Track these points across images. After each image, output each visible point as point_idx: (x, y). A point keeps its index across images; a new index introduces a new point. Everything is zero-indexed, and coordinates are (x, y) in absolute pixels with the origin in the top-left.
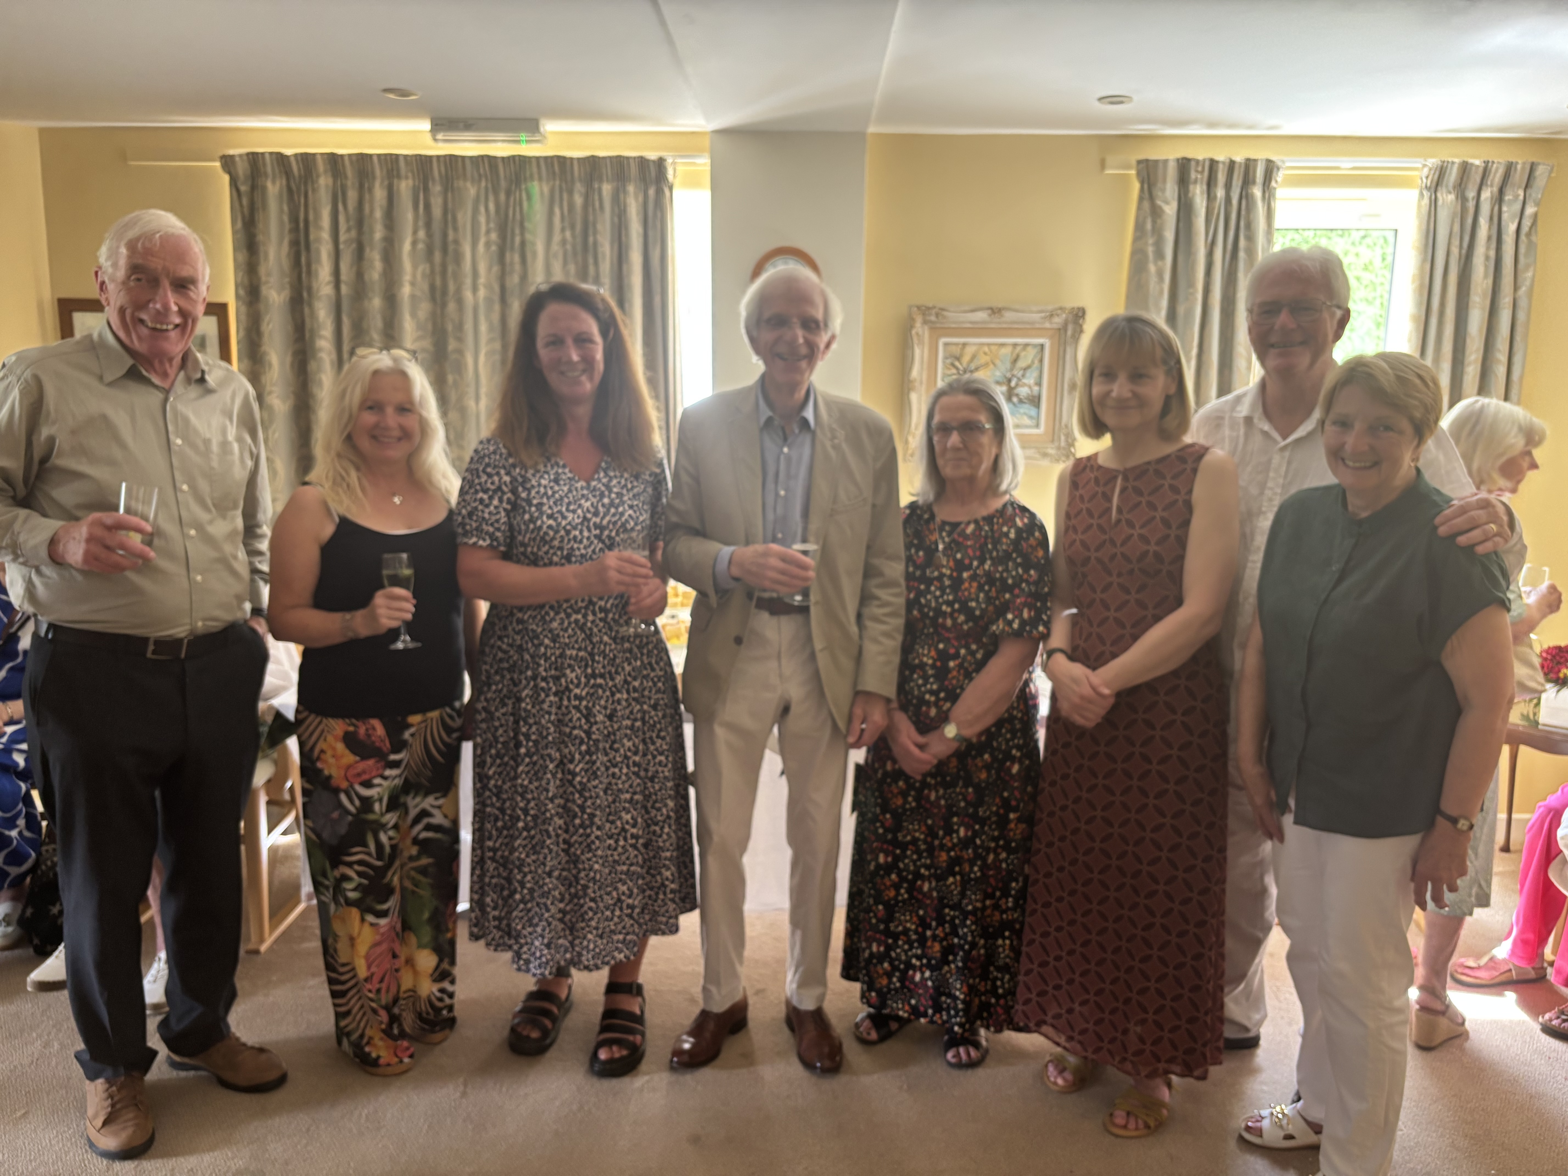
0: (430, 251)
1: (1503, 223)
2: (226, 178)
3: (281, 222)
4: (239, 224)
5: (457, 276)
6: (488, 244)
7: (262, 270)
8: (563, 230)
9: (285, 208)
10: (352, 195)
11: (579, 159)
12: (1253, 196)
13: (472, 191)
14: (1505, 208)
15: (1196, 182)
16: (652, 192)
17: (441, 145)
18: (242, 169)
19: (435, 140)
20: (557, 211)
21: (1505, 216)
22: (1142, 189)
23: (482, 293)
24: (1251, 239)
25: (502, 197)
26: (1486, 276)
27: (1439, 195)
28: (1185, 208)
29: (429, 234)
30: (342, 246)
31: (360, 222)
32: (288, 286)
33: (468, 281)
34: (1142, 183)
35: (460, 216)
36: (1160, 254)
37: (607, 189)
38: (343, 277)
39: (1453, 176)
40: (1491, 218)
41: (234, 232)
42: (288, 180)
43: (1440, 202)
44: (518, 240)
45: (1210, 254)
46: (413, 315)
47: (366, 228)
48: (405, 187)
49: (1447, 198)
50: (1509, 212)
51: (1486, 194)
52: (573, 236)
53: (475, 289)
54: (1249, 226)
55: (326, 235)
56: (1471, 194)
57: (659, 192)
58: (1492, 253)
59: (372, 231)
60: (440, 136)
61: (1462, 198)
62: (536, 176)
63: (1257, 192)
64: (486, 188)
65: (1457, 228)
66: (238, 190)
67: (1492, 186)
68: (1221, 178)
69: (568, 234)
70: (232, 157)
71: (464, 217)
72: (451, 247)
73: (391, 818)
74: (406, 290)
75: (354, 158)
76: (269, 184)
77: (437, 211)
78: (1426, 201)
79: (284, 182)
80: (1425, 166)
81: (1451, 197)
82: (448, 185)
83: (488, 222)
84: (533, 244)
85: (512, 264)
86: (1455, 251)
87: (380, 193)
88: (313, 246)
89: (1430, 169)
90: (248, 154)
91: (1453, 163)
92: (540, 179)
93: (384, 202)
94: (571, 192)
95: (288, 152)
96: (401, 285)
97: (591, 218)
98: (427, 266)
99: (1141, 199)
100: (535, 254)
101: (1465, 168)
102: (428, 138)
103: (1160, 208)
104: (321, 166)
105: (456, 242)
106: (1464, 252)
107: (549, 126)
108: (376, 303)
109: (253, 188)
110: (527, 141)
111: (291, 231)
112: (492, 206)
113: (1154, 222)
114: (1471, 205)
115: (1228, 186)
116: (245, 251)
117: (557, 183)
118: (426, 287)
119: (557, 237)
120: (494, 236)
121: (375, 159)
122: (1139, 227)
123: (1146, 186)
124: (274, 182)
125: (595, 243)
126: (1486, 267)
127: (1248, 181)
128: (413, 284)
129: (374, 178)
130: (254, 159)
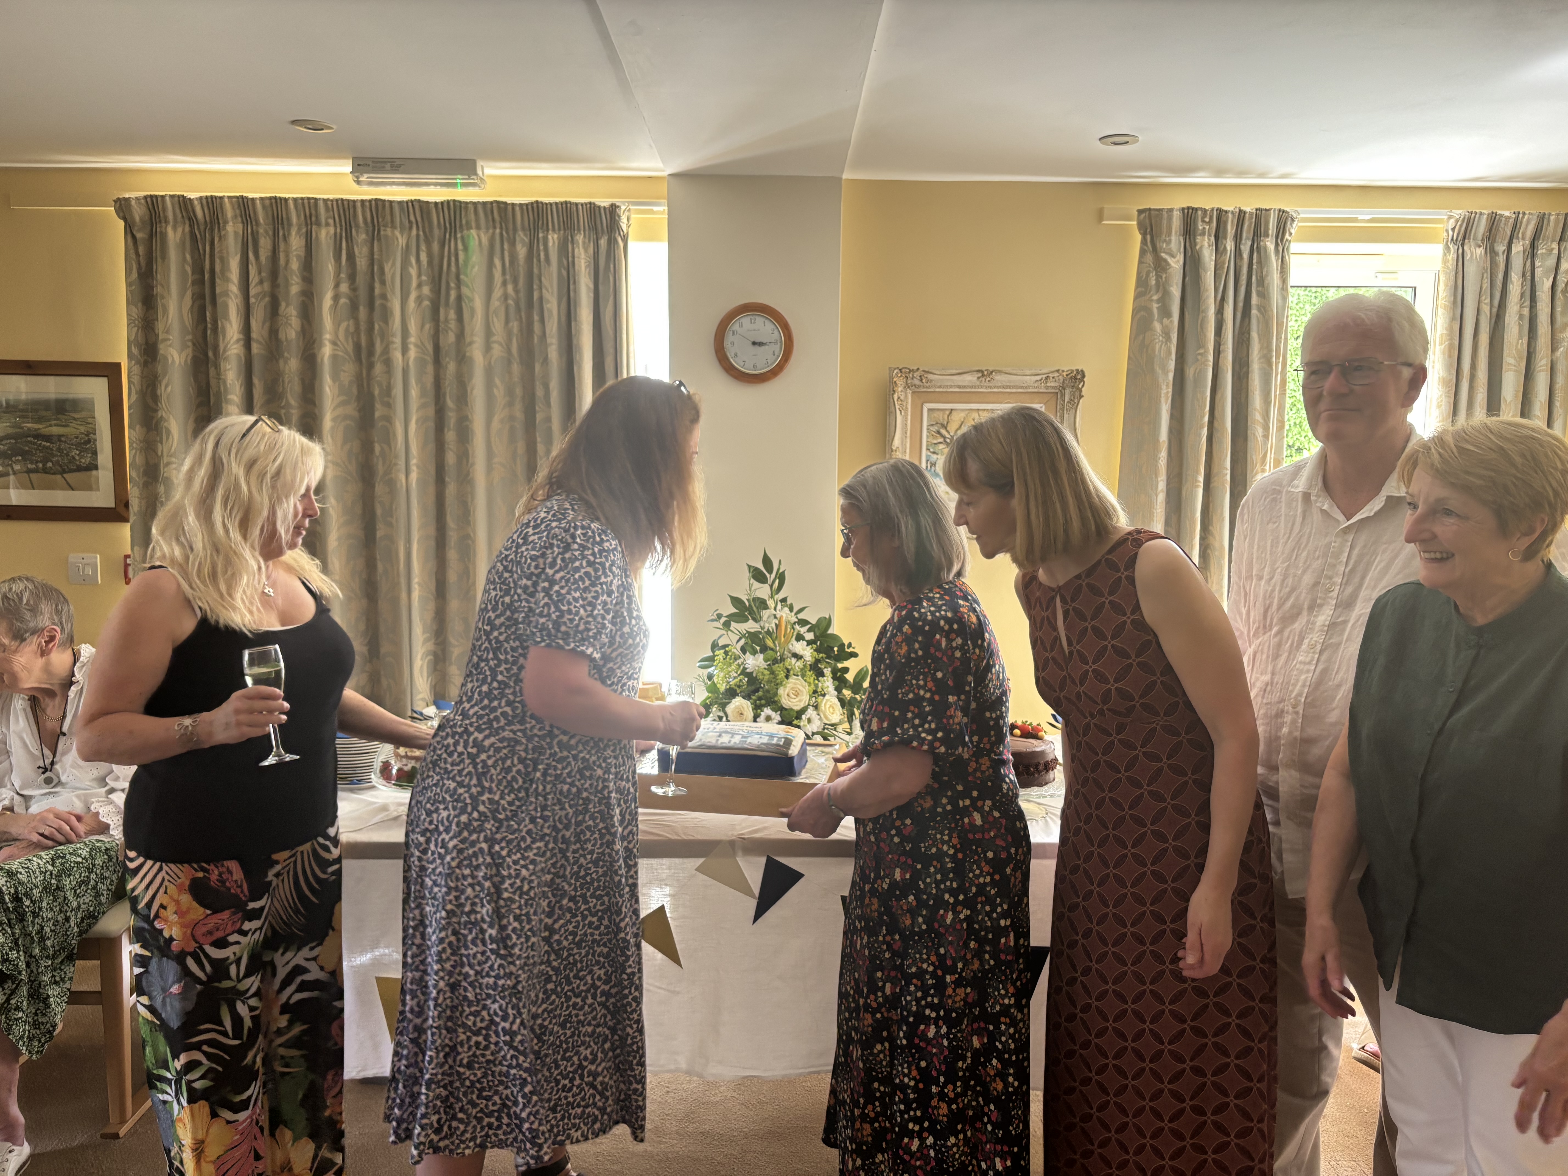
0: (354, 306)
1: (1537, 279)
2: (122, 223)
3: (183, 273)
4: (135, 275)
5: (385, 335)
6: (419, 299)
7: (160, 327)
8: (504, 283)
9: (188, 257)
10: (265, 244)
11: (521, 205)
12: (1265, 248)
13: (402, 241)
14: (1538, 263)
15: (1203, 234)
16: (603, 242)
17: (365, 188)
18: (138, 213)
19: (358, 182)
20: (497, 262)
21: (1538, 272)
22: (1144, 242)
23: (412, 353)
24: (1264, 295)
25: (436, 246)
26: (1520, 337)
27: (1466, 248)
28: (1192, 262)
29: (354, 289)
30: (252, 300)
31: (274, 273)
32: (190, 344)
33: (398, 340)
34: (1144, 235)
35: (387, 268)
36: (1165, 312)
37: (553, 238)
38: (254, 335)
39: (1481, 227)
40: (1524, 275)
41: (129, 284)
42: (191, 226)
43: (1468, 257)
44: (453, 294)
45: (1220, 312)
46: (335, 377)
47: (281, 280)
48: (325, 235)
49: (1475, 252)
50: (1543, 266)
51: (1518, 248)
52: (516, 291)
53: (405, 350)
54: (1261, 282)
55: (234, 288)
56: (1501, 248)
57: (612, 243)
58: (1526, 312)
59: (287, 284)
60: (363, 178)
61: (1492, 252)
62: (473, 224)
63: (1270, 245)
64: (418, 236)
65: (1486, 285)
66: (134, 237)
67: (1523, 239)
68: (1231, 230)
69: (510, 288)
70: (127, 200)
71: (392, 269)
72: (378, 302)
73: (253, 983)
74: (326, 351)
75: (267, 202)
76: (170, 230)
77: (362, 263)
78: (1452, 256)
79: (187, 229)
80: (1450, 217)
81: (1480, 251)
82: (375, 234)
83: (419, 275)
84: (471, 300)
85: (447, 320)
86: (1486, 309)
87: (296, 243)
88: (220, 301)
89: (1457, 221)
90: (145, 197)
91: (1481, 214)
92: (478, 228)
93: (302, 253)
94: (513, 244)
95: (192, 195)
96: (321, 345)
97: (536, 271)
98: (351, 322)
99: (1143, 252)
100: (473, 311)
101: (1494, 220)
102: (350, 180)
103: (1165, 260)
104: (229, 212)
105: (384, 296)
106: (1495, 310)
107: (489, 170)
108: (292, 365)
109: (152, 235)
110: (464, 185)
111: (193, 283)
112: (424, 257)
113: (1158, 277)
114: (1501, 260)
115: (1238, 238)
116: (140, 305)
117: (498, 231)
118: (350, 348)
119: (498, 293)
120: (426, 290)
121: (291, 204)
122: (1142, 282)
123: (1148, 237)
124: (175, 229)
125: (541, 298)
126: (1520, 326)
127: (1258, 233)
128: (334, 343)
129: (290, 225)
130: (153, 203)
